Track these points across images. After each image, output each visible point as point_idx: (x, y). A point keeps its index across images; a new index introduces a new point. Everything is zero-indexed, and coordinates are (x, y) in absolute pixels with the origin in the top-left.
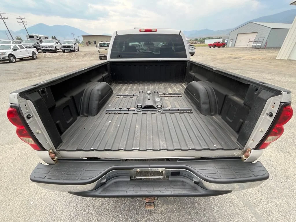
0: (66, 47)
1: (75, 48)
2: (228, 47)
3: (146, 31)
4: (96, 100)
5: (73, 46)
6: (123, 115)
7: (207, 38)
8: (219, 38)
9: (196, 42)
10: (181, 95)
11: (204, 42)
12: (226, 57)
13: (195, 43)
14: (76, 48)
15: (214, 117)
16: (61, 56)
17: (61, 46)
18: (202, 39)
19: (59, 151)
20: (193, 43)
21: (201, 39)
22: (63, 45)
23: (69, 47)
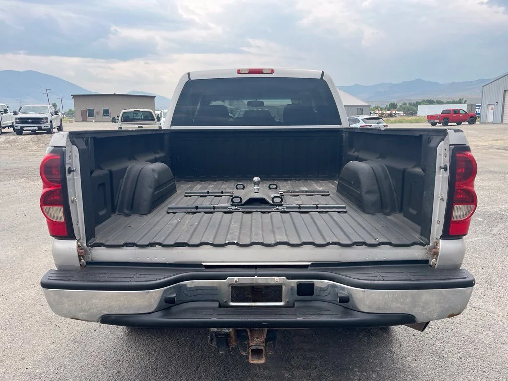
0: (29, 120)
1: (54, 124)
2: (482, 123)
3: (251, 72)
4: (150, 187)
5: (47, 118)
6: (203, 216)
7: (424, 101)
8: (460, 102)
9: (394, 112)
10: (328, 192)
11: (414, 113)
12: (478, 146)
13: (391, 115)
14: (56, 123)
15: (390, 217)
16: (9, 143)
17: (16, 118)
18: (410, 104)
19: (93, 246)
20: (383, 113)
21: (405, 104)
22: (20, 115)
23: (36, 120)
